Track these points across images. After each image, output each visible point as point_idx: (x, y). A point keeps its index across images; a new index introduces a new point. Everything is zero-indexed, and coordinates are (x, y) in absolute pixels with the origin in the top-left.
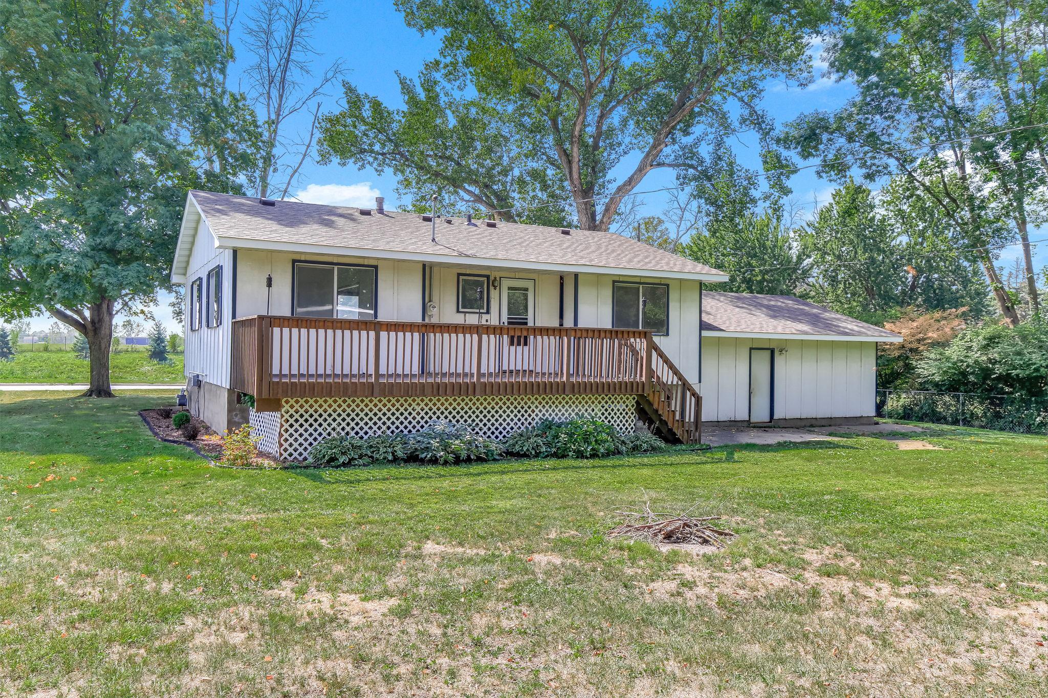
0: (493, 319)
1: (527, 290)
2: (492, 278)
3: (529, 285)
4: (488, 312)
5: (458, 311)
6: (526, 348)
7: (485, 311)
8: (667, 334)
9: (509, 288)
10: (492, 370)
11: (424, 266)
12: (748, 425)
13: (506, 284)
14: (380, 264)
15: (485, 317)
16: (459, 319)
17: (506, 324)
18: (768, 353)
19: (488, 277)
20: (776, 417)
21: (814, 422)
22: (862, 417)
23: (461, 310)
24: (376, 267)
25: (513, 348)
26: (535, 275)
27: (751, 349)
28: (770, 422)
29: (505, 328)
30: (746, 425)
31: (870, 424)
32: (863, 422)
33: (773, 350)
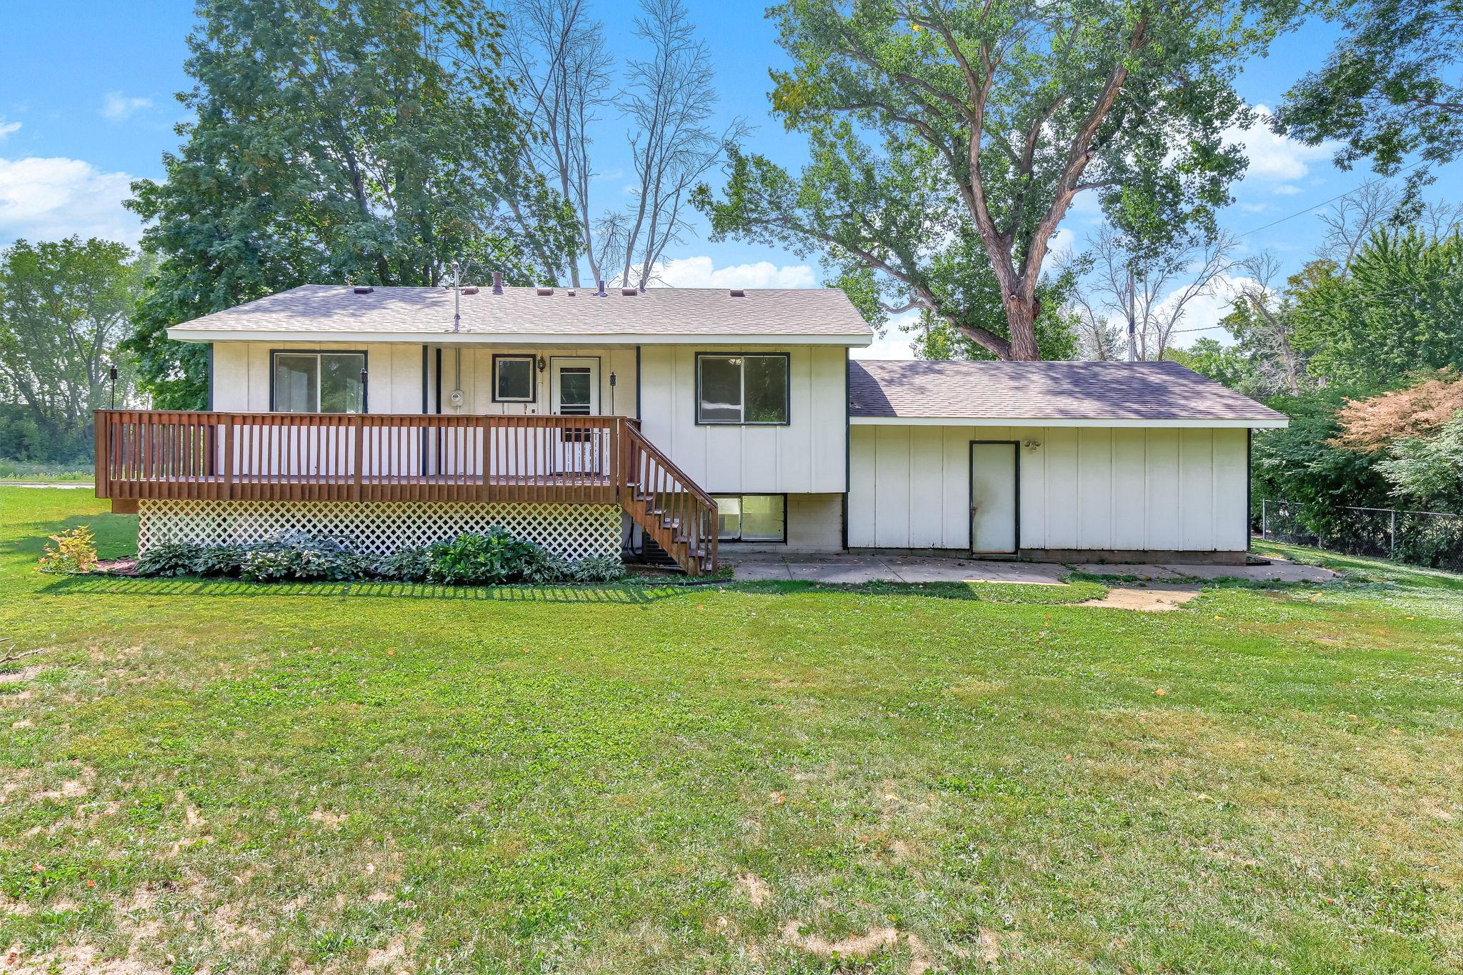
0: (541, 409)
1: (588, 370)
2: (538, 358)
3: (592, 364)
4: (534, 401)
5: (494, 400)
6: (588, 445)
7: (530, 399)
8: (788, 424)
9: (562, 370)
10: (540, 472)
11: (425, 348)
12: (970, 556)
13: (558, 364)
14: (370, 348)
15: (531, 406)
16: (496, 410)
17: (558, 414)
18: (1012, 447)
19: (534, 356)
20: (1022, 546)
21: (1106, 555)
22: (1215, 551)
23: (498, 398)
24: (365, 353)
25: (569, 445)
26: (602, 352)
27: (972, 443)
28: (1016, 553)
29: (558, 420)
30: (965, 555)
31: (1235, 564)
32: (1219, 560)
33: (1017, 444)
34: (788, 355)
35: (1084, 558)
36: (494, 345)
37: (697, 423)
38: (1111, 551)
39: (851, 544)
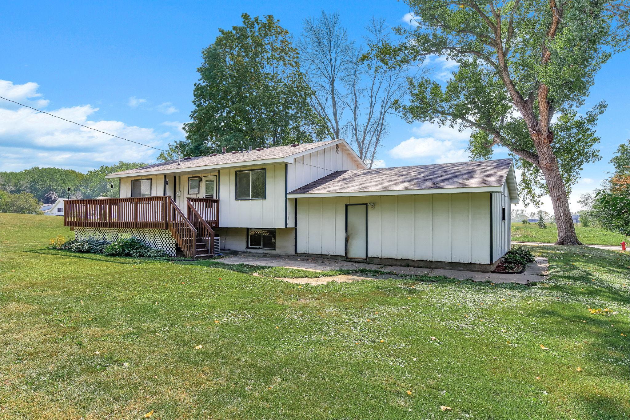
0: (201, 196)
1: (213, 181)
3: (214, 178)
4: (199, 193)
5: (188, 194)
8: (265, 198)
9: (206, 181)
11: (165, 176)
12: (345, 259)
13: (205, 179)
15: (198, 196)
18: (365, 206)
19: (199, 177)
20: (369, 256)
22: (471, 263)
23: (190, 193)
26: (216, 174)
27: (347, 206)
28: (366, 259)
29: (205, 200)
30: (343, 259)
31: (484, 272)
32: (474, 269)
33: (366, 205)
34: (265, 169)
35: (399, 263)
36: (189, 172)
37: (236, 199)
38: (413, 261)
39: (298, 251)
